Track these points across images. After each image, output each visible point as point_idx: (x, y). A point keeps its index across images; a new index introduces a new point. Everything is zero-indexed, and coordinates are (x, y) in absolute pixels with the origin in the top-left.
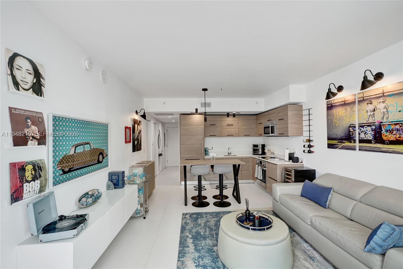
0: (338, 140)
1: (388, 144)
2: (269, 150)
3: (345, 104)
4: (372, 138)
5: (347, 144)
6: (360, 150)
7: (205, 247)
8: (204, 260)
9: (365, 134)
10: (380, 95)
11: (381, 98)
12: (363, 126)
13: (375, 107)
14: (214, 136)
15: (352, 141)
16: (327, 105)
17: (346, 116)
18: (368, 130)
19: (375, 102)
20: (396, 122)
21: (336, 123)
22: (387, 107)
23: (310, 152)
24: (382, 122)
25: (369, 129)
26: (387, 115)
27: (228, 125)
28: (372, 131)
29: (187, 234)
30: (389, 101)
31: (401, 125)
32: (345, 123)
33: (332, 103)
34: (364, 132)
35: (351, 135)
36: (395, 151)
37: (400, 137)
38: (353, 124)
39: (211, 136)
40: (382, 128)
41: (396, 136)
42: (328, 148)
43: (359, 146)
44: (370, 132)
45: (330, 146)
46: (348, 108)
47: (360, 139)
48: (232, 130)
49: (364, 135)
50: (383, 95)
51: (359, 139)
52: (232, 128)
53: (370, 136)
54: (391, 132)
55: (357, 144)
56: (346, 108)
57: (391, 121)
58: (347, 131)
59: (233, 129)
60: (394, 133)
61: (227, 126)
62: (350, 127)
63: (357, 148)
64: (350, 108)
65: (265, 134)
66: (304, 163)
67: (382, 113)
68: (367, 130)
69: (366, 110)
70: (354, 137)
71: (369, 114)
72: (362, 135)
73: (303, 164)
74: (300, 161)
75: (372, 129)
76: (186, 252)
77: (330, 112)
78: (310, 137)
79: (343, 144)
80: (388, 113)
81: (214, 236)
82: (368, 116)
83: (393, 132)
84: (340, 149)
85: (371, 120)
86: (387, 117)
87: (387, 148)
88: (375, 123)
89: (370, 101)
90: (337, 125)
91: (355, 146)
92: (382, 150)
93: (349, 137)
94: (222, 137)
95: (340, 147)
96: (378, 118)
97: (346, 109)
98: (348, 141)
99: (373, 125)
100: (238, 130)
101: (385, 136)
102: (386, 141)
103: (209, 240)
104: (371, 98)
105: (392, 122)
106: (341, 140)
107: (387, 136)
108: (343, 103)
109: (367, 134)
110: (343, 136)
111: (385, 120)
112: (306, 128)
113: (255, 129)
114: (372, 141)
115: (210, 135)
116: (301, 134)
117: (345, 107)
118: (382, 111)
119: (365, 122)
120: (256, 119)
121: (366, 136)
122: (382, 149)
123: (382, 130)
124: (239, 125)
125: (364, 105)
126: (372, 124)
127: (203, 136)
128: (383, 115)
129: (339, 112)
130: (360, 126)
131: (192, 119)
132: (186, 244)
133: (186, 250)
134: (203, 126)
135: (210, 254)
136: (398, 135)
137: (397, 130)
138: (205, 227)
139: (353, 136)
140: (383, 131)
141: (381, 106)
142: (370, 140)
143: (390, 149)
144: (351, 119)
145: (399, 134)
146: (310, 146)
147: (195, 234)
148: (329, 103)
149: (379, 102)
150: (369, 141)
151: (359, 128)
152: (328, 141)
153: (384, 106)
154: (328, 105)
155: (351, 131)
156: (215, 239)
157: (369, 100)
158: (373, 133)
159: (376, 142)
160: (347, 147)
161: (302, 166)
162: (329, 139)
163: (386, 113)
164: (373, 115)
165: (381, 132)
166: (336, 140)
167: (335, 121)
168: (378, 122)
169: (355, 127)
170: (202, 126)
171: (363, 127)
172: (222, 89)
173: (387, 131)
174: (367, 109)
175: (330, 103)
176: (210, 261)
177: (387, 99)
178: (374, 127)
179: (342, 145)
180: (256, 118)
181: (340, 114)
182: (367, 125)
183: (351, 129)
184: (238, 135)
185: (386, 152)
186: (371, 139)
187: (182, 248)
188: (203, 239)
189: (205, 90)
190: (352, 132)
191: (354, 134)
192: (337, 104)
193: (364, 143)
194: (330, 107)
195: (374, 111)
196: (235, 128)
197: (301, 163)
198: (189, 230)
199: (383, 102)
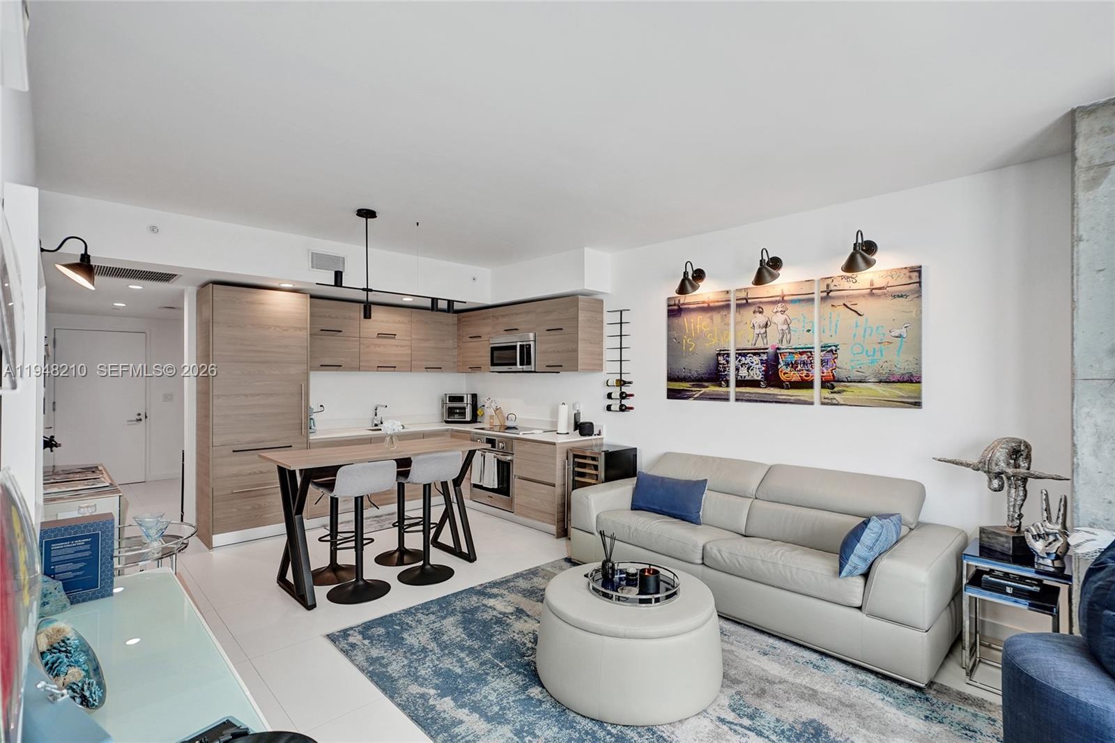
0: (693, 381)
1: (788, 388)
2: (497, 409)
3: (708, 309)
4: (761, 376)
5: (712, 389)
6: (737, 400)
7: (505, 701)
8: (538, 732)
9: (748, 369)
10: (778, 298)
11: (780, 304)
12: (744, 353)
13: (767, 319)
14: (338, 367)
15: (723, 382)
16: (668, 306)
17: (712, 331)
18: (755, 363)
19: (768, 310)
20: (802, 349)
21: (688, 346)
22: (789, 322)
23: (623, 409)
24: (778, 349)
25: (756, 359)
26: (789, 336)
27: (381, 336)
28: (762, 363)
29: (415, 689)
30: (792, 310)
31: (809, 354)
32: (710, 347)
33: (681, 302)
34: (747, 366)
35: (721, 371)
36: (799, 400)
37: (808, 376)
38: (725, 350)
39: (324, 366)
40: (779, 359)
41: (802, 374)
42: (668, 398)
43: (736, 392)
44: (757, 366)
45: (673, 394)
46: (717, 317)
47: (739, 378)
48: (392, 350)
49: (746, 371)
50: (782, 300)
51: (737, 378)
52: (392, 346)
53: (757, 374)
54: (794, 365)
55: (732, 389)
56: (712, 316)
57: (794, 347)
58: (713, 363)
59: (394, 347)
60: (799, 367)
61: (378, 337)
62: (719, 355)
63: (732, 397)
64: (720, 316)
65: (493, 364)
66: (604, 435)
67: (781, 332)
68: (752, 363)
69: (752, 324)
70: (726, 375)
71: (757, 331)
72: (743, 372)
73: (602, 438)
74: (596, 432)
75: (761, 360)
76: (467, 739)
77: (676, 321)
78: (621, 374)
79: (704, 390)
80: (789, 333)
81: (497, 665)
82: (755, 335)
83: (797, 367)
84: (696, 399)
85: (760, 344)
86: (788, 339)
87: (786, 395)
88: (767, 349)
89: (759, 307)
90: (691, 349)
91: (728, 393)
92: (779, 399)
93: (716, 376)
94: (362, 371)
95: (696, 396)
96: (772, 341)
97: (712, 319)
98: (715, 383)
99: (764, 353)
100: (410, 352)
101: (784, 374)
102: (784, 382)
103: (498, 680)
104: (760, 302)
105: (796, 349)
106: (699, 381)
107: (787, 373)
108: (706, 305)
109: (752, 370)
110: (704, 374)
111: (784, 345)
112: (610, 355)
113: (454, 351)
114: (762, 383)
115: (322, 366)
116: (599, 368)
117: (708, 315)
118: (780, 328)
119: (750, 347)
120: (456, 322)
121: (751, 373)
122: (779, 397)
123: (779, 363)
124: (413, 336)
125: (748, 313)
126: (762, 351)
127: (305, 367)
128: (781, 336)
129: (694, 323)
130: (740, 354)
131: (261, 304)
132: (444, 719)
133: (463, 734)
134: (305, 334)
135: (539, 713)
136: (805, 372)
137: (804, 363)
138: (446, 652)
139: (726, 373)
140: (782, 366)
141: (779, 319)
142: (757, 380)
143: (792, 396)
144: (722, 340)
145: (807, 370)
146: (623, 396)
147: (441, 680)
148: (672, 303)
149: (775, 311)
150: (755, 384)
151: (737, 358)
152: (669, 383)
153: (784, 319)
154: (671, 306)
155: (721, 364)
156: (506, 669)
157: (758, 305)
158: (763, 368)
159: (769, 385)
160: (712, 395)
161: (598, 442)
162: (671, 378)
163: (787, 331)
164: (765, 335)
165: (777, 365)
166: (688, 382)
167: (686, 340)
168: (772, 346)
169: (728, 355)
170: (300, 333)
171: (745, 355)
172: (418, 224)
173: (787, 365)
174: (754, 321)
175: (677, 302)
176: (556, 729)
177: (790, 306)
178: (765, 357)
179: (701, 392)
180: (458, 320)
181: (698, 326)
182: (752, 353)
183: (720, 358)
184: (410, 367)
185: (786, 403)
186: (759, 378)
187: (445, 735)
188: (478, 684)
189: (367, 214)
190: (723, 364)
191: (727, 369)
192: (691, 306)
193: (746, 386)
194: (675, 311)
195: (766, 328)
196: (402, 346)
197: (598, 435)
198: (406, 676)
199: (783, 312)
